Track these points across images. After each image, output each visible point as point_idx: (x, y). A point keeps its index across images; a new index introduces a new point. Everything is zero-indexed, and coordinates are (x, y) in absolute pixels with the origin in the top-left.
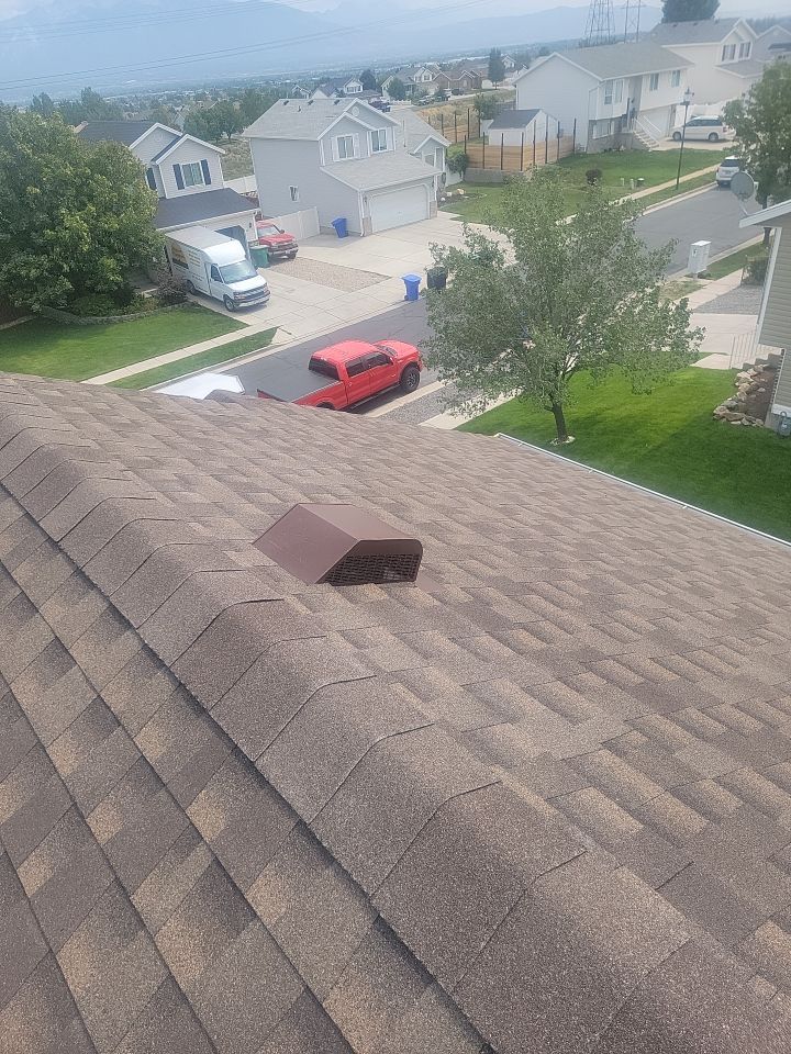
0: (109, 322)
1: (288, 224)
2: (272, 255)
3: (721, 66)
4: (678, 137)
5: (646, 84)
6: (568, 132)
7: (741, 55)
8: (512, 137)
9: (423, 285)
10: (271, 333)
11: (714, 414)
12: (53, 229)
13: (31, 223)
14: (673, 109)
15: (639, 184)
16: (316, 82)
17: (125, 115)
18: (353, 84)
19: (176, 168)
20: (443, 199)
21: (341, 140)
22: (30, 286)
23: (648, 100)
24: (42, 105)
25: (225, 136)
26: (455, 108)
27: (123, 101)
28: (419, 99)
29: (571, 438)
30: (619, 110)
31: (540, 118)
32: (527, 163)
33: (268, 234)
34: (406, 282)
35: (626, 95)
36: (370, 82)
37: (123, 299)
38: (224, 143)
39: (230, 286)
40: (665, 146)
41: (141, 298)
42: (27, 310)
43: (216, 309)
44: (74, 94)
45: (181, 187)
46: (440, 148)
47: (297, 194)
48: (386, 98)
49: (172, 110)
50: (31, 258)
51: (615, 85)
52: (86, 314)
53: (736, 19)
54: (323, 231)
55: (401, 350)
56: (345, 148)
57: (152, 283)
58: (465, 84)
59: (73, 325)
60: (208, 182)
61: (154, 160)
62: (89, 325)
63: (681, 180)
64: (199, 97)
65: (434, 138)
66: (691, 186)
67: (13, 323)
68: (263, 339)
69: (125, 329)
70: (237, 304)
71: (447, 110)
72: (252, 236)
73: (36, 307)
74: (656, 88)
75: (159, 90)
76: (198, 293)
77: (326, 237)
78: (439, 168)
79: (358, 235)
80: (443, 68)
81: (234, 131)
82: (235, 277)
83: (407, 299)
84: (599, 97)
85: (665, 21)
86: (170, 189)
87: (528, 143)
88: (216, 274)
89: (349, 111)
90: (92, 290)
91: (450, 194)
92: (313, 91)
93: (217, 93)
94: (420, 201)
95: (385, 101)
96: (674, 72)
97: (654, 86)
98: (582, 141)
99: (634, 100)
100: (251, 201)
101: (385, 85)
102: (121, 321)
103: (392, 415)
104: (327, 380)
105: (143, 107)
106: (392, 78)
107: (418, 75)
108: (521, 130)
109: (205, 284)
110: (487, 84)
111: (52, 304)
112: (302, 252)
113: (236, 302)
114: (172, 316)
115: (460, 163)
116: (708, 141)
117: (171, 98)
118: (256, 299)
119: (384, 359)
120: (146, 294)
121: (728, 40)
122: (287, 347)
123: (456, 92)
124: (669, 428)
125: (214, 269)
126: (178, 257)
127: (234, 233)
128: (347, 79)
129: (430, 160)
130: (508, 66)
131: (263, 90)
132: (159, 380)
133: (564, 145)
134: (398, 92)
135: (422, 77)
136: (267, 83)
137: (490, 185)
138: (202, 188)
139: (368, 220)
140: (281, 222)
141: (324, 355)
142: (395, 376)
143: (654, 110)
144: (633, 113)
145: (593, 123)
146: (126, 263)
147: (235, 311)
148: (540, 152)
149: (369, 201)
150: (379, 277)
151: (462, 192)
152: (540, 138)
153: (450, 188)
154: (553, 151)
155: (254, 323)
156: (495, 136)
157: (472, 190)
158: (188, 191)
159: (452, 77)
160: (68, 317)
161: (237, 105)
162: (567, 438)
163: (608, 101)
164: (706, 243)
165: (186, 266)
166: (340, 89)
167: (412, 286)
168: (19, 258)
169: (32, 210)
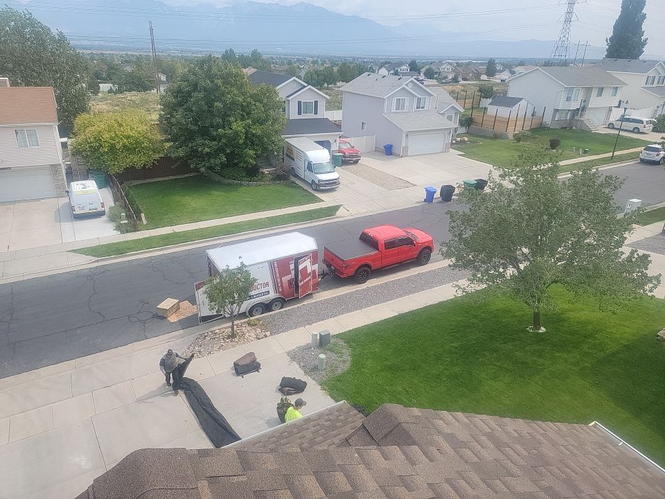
0: (241, 185)
1: (357, 143)
2: (344, 160)
3: (645, 88)
4: (611, 126)
5: (595, 92)
6: (539, 114)
7: (658, 83)
8: (503, 112)
9: (437, 195)
10: (336, 208)
11: (658, 336)
12: (224, 128)
13: (212, 123)
14: (610, 110)
15: (585, 152)
16: (382, 63)
17: (272, 66)
18: (404, 67)
19: (299, 103)
20: (454, 142)
21: (398, 100)
22: (202, 157)
23: (594, 102)
24: (229, 56)
25: (326, 85)
26: (462, 88)
27: (272, 58)
28: (442, 80)
29: (543, 330)
30: (575, 105)
31: (523, 103)
32: (511, 128)
33: (344, 147)
34: (427, 190)
35: (581, 96)
36: (414, 67)
37: (252, 173)
38: (325, 88)
39: (317, 175)
40: (603, 131)
41: (263, 173)
42: (197, 170)
43: (306, 187)
44: (247, 51)
45: (299, 113)
46: (457, 112)
47: (365, 126)
48: (422, 77)
49: (298, 67)
50: (207, 142)
51: (575, 90)
52: (229, 178)
53: (657, 62)
54: (377, 150)
55: (421, 237)
56: (400, 104)
57: (271, 165)
58: (471, 75)
59: (219, 183)
60: (316, 113)
61: (288, 97)
62: (229, 185)
63: (616, 153)
64: (314, 62)
65: (455, 106)
66: (621, 159)
67: (186, 175)
68: (331, 211)
69: (248, 191)
70: (320, 187)
71: (458, 88)
72: (335, 147)
73: (203, 169)
74: (601, 96)
75: (293, 55)
76: (296, 176)
77: (379, 153)
78: (454, 124)
79: (398, 156)
80: (458, 65)
81: (331, 83)
82: (321, 171)
83: (425, 201)
84: (563, 96)
85: (607, 56)
86: (293, 114)
87: (513, 116)
88: (310, 167)
89: (407, 85)
90: (236, 165)
91: (459, 139)
92: (381, 67)
93: (325, 61)
94: (440, 142)
95: (421, 79)
96: (614, 88)
97: (600, 94)
98: (548, 120)
99: (585, 101)
100: (337, 126)
101: (423, 70)
102: (248, 185)
103: (408, 279)
104: (371, 249)
105: (283, 64)
106: (427, 67)
107: (443, 67)
108: (509, 109)
109: (302, 172)
110: (484, 77)
111: (211, 168)
112: (364, 160)
113: (319, 185)
114: (278, 187)
115: (467, 122)
116: (632, 132)
117: (298, 60)
118: (331, 186)
119: (409, 241)
120: (266, 171)
121: (651, 73)
122: (345, 218)
123: (464, 79)
124: (621, 338)
125: (310, 163)
126: (289, 152)
127: (325, 144)
128: (401, 64)
129: (450, 118)
130: (498, 69)
131: (352, 63)
132: (263, 226)
133: (536, 122)
134: (430, 74)
135: (445, 68)
136: (354, 59)
137: (485, 137)
138: (311, 116)
139: (406, 148)
140: (352, 141)
141: (372, 232)
142: (415, 253)
143: (598, 108)
144: (584, 109)
145: (556, 111)
146: (259, 152)
147: (316, 190)
148: (520, 123)
149: (409, 137)
150: (408, 184)
151: (466, 139)
152: (521, 114)
153: (459, 135)
154: (528, 123)
155: (327, 200)
156: (492, 110)
157: (474, 139)
158: (303, 116)
159: (464, 70)
160: (218, 178)
161: (335, 69)
162: (539, 329)
163: (568, 99)
164: (638, 201)
165: (293, 160)
166: (396, 69)
167: (430, 195)
168: (199, 141)
169: (213, 115)
